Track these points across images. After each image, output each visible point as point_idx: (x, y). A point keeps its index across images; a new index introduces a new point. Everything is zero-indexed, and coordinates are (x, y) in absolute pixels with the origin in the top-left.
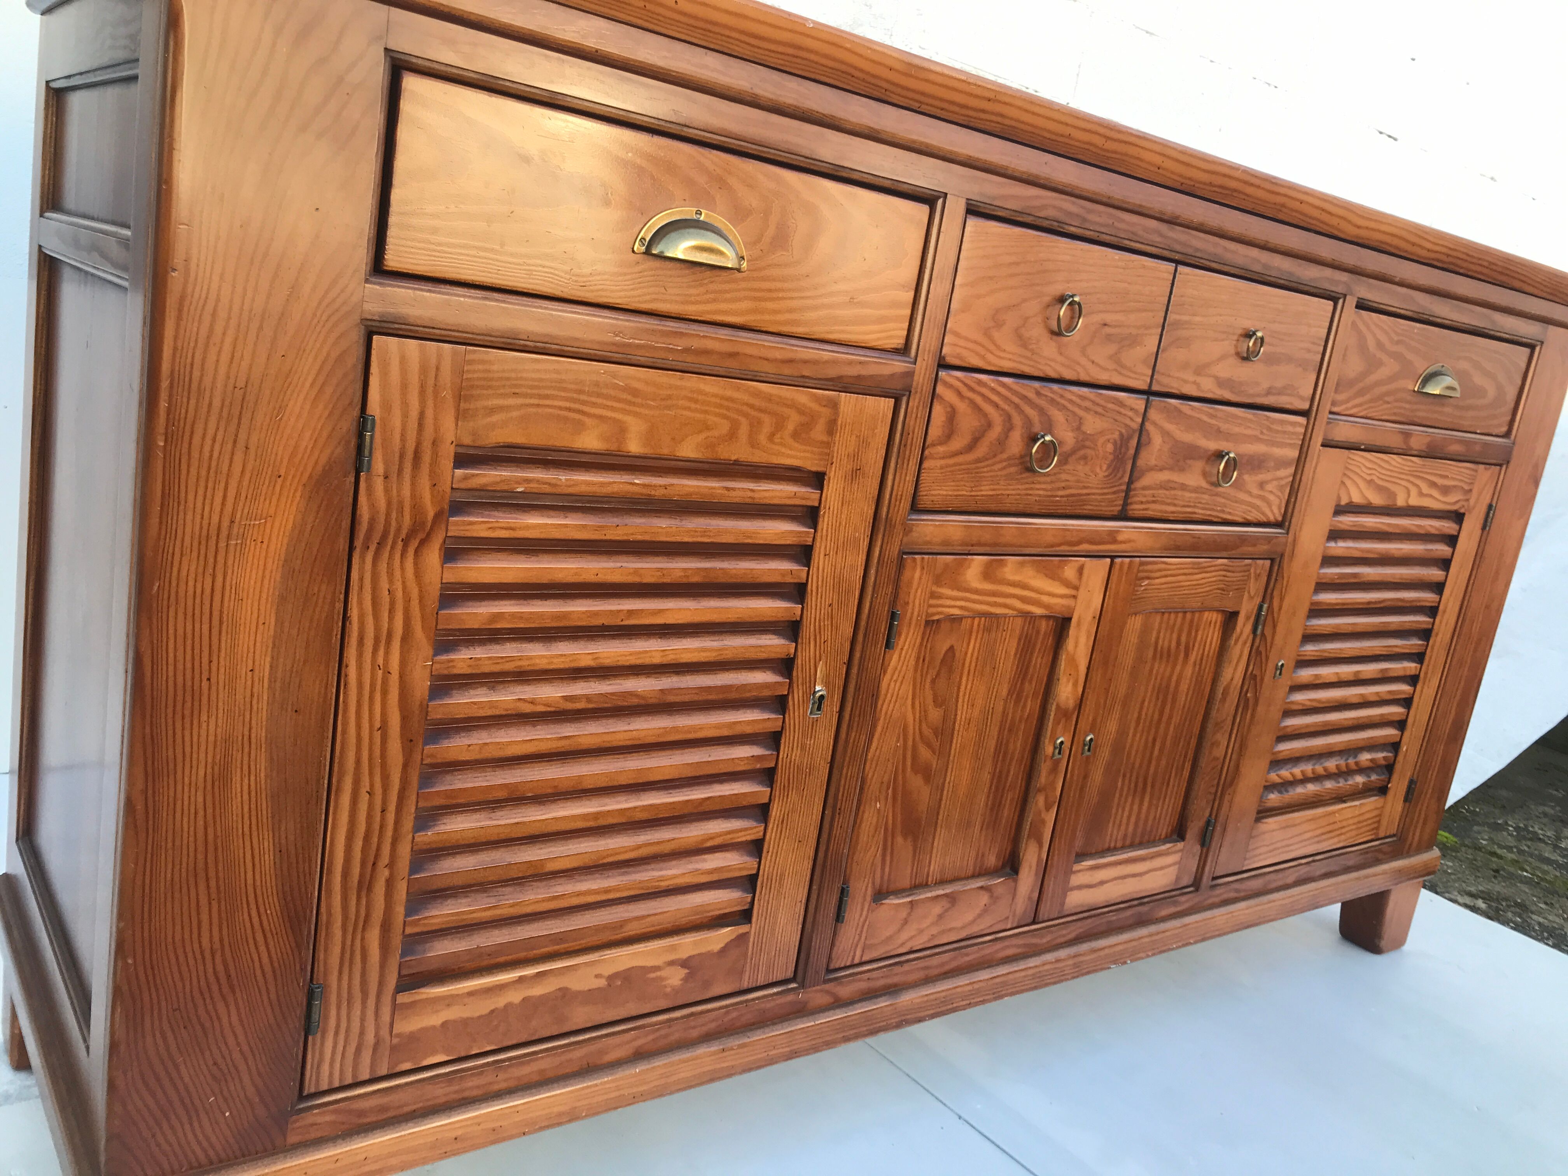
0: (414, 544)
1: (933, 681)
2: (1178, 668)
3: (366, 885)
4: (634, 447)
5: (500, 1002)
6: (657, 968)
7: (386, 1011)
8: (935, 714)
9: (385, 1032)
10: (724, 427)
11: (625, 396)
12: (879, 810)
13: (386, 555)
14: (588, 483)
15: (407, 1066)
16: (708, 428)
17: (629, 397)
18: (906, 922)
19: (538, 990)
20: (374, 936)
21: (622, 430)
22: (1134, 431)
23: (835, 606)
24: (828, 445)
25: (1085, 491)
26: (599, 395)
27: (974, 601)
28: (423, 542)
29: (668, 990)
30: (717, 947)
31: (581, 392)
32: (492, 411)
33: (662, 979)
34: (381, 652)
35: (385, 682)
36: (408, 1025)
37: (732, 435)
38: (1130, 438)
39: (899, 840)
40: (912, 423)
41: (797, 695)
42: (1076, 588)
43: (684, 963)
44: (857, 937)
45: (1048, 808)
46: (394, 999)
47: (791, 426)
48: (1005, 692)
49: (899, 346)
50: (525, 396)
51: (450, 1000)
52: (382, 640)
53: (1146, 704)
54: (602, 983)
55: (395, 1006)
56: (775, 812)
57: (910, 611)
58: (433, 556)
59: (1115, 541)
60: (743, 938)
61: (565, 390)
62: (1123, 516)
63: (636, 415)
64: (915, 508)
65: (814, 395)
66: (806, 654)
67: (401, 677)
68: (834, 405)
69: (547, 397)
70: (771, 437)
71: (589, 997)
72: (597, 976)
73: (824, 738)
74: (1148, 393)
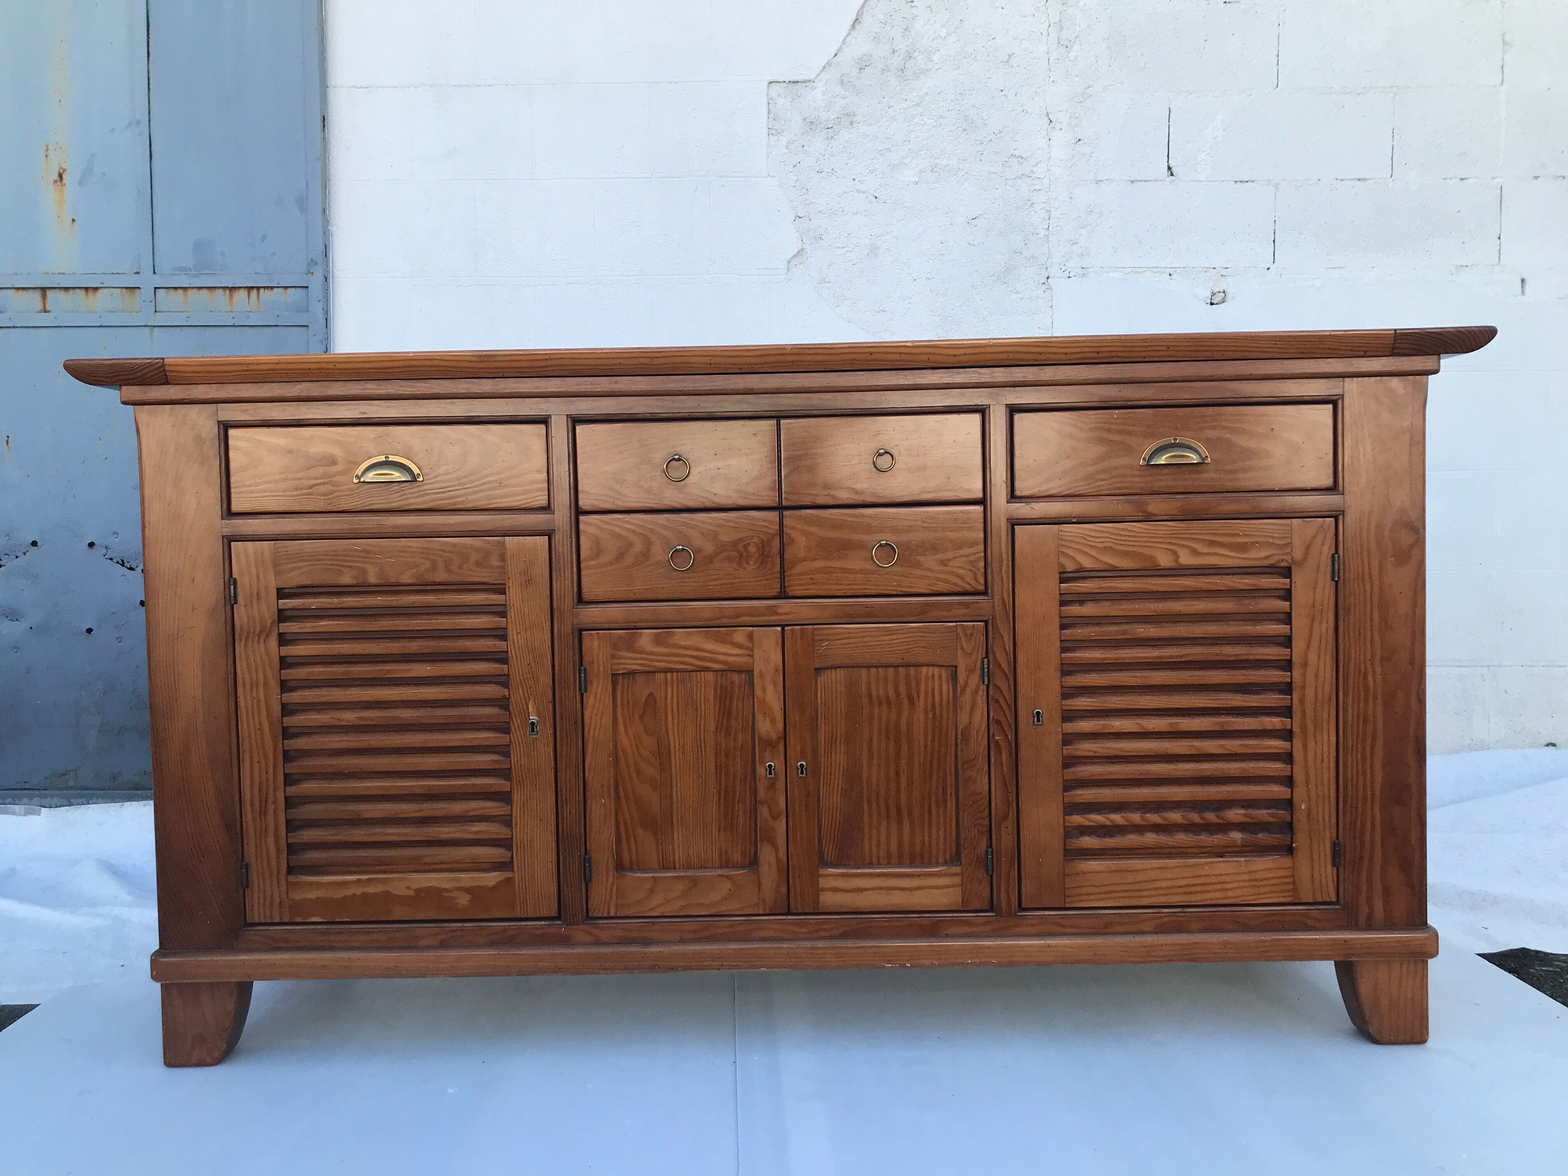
0: (263, 637)
1: (641, 717)
2: (905, 713)
3: (263, 812)
4: (372, 579)
5: (349, 892)
6: (448, 891)
7: (284, 885)
8: (649, 741)
9: (284, 896)
10: (428, 565)
11: (362, 554)
12: (604, 804)
13: (250, 643)
14: (351, 601)
15: (299, 920)
16: (417, 566)
17: (365, 555)
18: (651, 891)
19: (371, 890)
20: (271, 840)
21: (364, 572)
22: (774, 535)
23: (533, 665)
24: (503, 567)
25: (737, 581)
26: (347, 556)
27: (652, 660)
28: (267, 636)
29: (460, 907)
30: (491, 883)
31: (336, 555)
32: (291, 570)
33: (454, 898)
34: (255, 691)
35: (258, 706)
36: (298, 896)
37: (434, 568)
38: (770, 541)
39: (640, 832)
40: (561, 548)
41: (516, 723)
42: (752, 650)
43: (468, 890)
44: (608, 896)
45: (775, 818)
46: (287, 879)
47: (473, 559)
48: (712, 727)
49: (544, 505)
50: (308, 561)
51: (319, 885)
52: (254, 685)
53: (875, 741)
54: (412, 893)
55: (288, 883)
56: (516, 797)
57: (596, 669)
58: (273, 642)
59: (776, 614)
60: (508, 880)
61: (328, 555)
62: (783, 595)
63: (371, 563)
64: (580, 600)
65: (486, 540)
66: (517, 696)
67: (266, 704)
68: (503, 544)
69: (320, 560)
70: (460, 567)
71: (403, 900)
72: (407, 888)
73: (545, 751)
74: (780, 508)
